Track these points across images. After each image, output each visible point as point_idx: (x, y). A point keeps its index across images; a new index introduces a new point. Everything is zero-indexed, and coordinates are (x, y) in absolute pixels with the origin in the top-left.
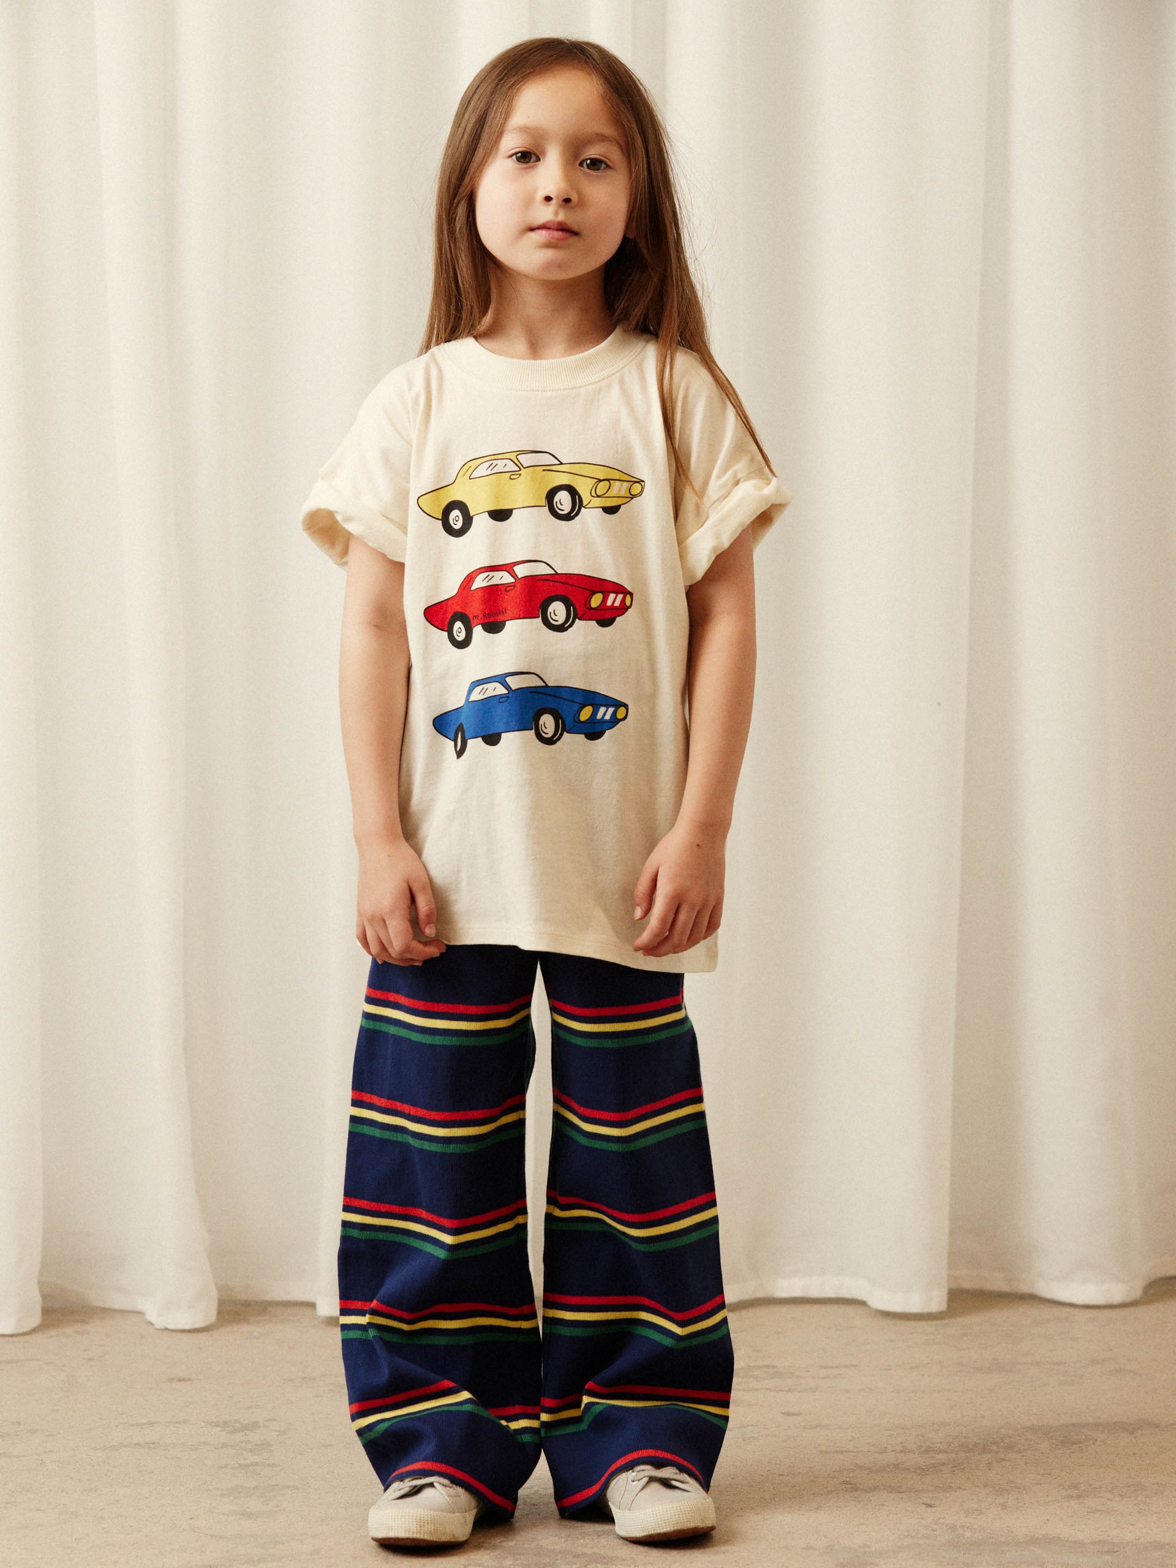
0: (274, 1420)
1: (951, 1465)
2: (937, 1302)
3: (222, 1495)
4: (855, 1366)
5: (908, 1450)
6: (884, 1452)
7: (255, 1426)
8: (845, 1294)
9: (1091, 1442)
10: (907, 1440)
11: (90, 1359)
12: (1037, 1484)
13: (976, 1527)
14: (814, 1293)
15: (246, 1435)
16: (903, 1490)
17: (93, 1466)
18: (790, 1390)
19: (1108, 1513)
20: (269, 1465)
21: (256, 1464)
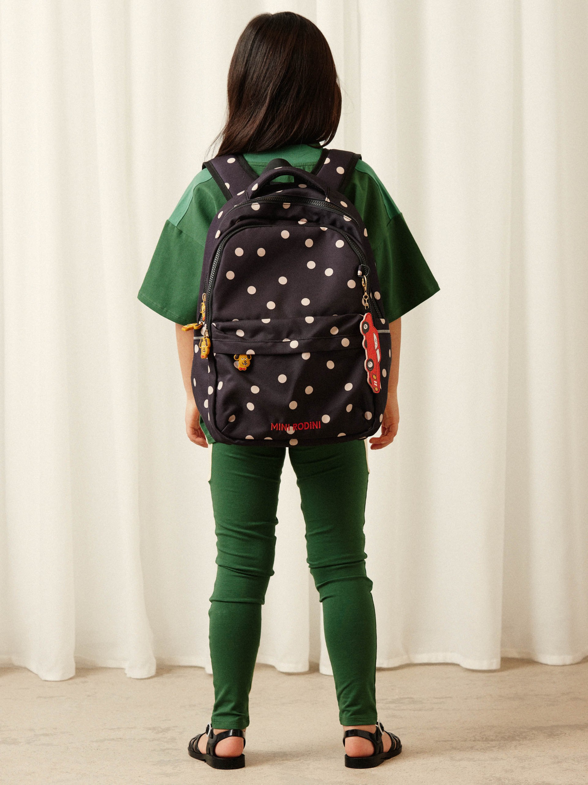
0: (177, 727)
1: (498, 747)
2: (495, 664)
3: (154, 765)
4: (451, 697)
5: (477, 740)
6: (465, 741)
7: (168, 729)
8: (448, 661)
9: (563, 735)
10: (476, 734)
11: (89, 696)
12: (539, 756)
13: (510, 778)
14: (433, 661)
15: (164, 734)
16: (475, 760)
17: (92, 750)
18: (420, 710)
19: (572, 770)
20: (176, 749)
21: (169, 749)
